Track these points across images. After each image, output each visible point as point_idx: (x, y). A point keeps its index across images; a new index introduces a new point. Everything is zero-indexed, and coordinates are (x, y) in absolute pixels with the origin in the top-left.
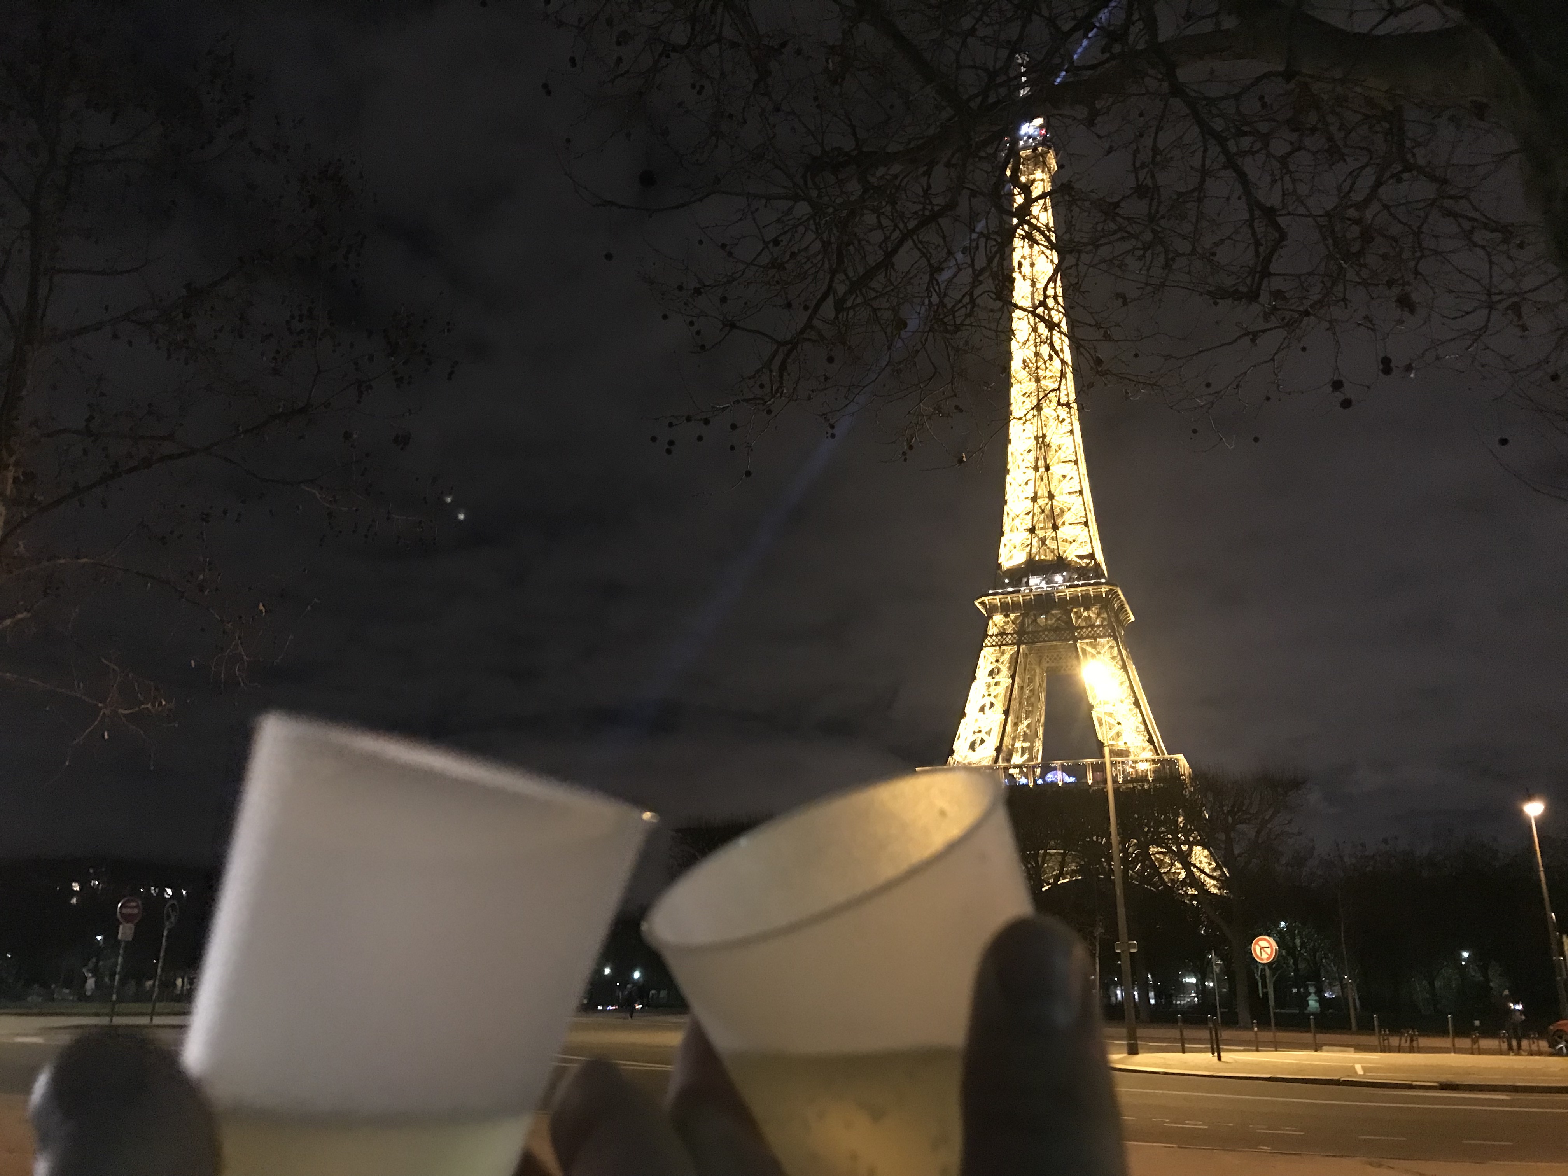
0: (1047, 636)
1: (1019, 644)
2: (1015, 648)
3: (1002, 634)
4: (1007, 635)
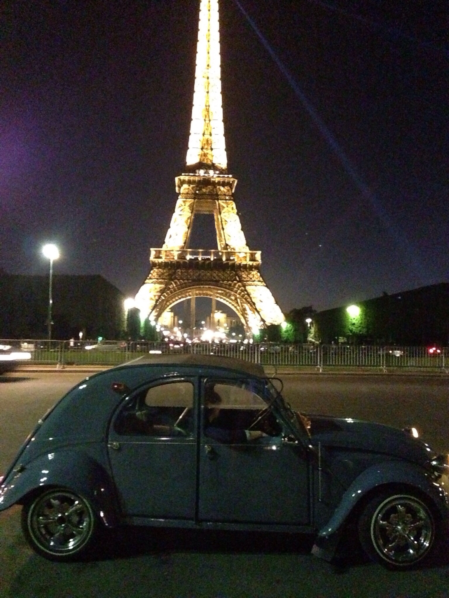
0: (207, 197)
1: (194, 198)
2: (193, 200)
3: (187, 193)
4: (189, 194)
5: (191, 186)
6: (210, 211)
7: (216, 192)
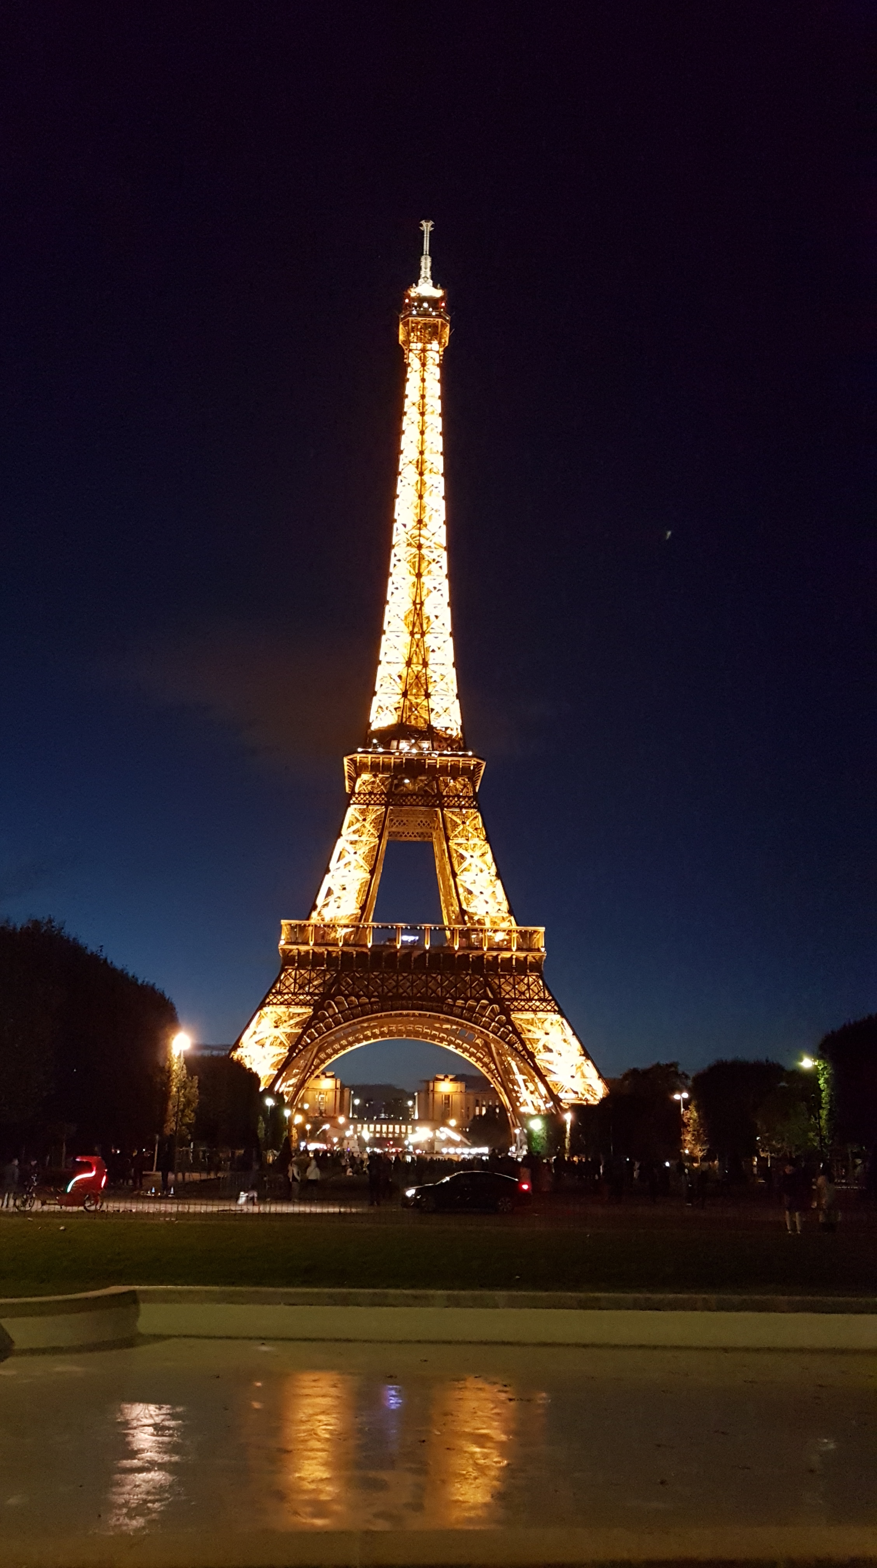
0: (415, 800)
1: (387, 805)
2: (383, 809)
3: (370, 793)
4: (375, 795)
5: (380, 776)
6: (421, 834)
7: (438, 788)
